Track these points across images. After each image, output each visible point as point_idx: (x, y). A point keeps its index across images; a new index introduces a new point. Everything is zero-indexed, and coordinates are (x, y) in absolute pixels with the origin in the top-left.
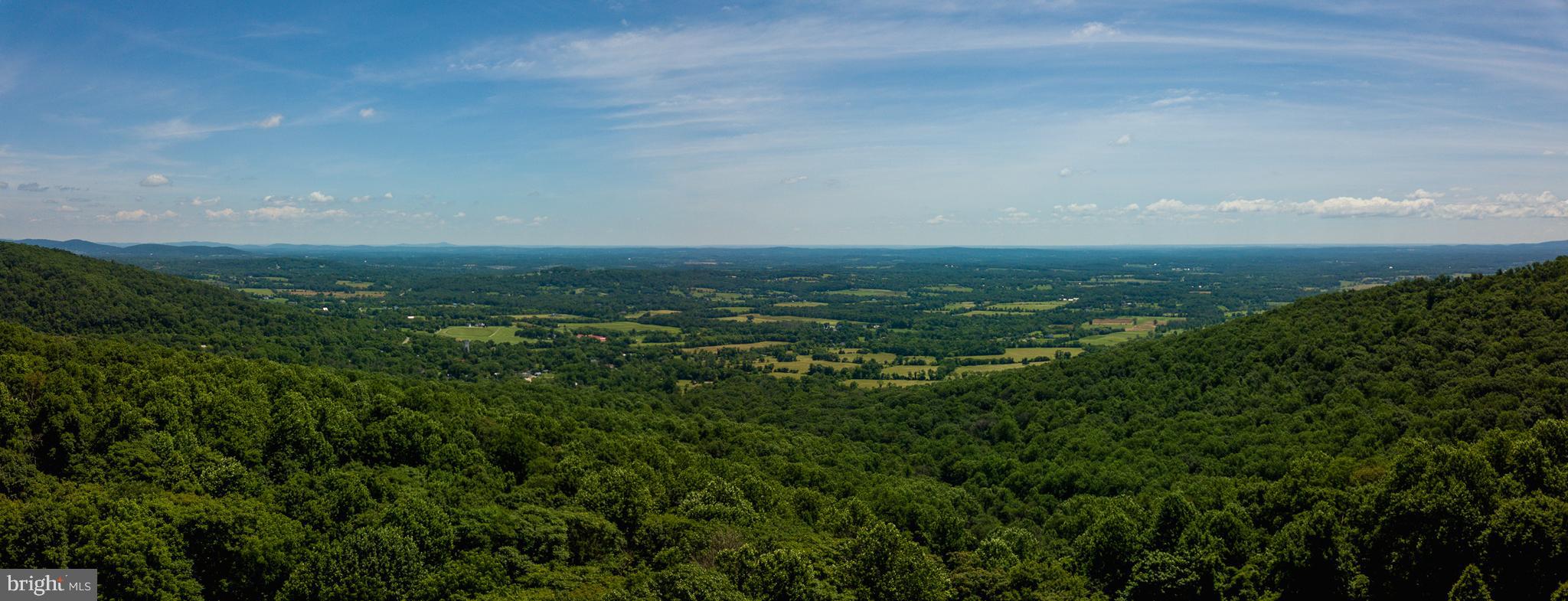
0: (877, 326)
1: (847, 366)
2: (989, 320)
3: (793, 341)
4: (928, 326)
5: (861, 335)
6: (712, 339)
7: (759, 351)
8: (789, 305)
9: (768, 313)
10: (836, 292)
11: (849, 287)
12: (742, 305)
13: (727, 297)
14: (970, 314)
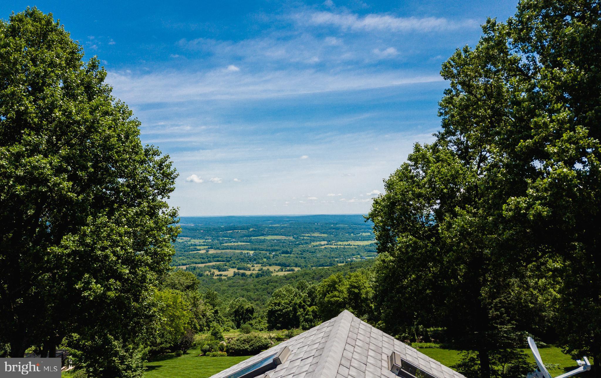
0: (274, 253)
1: (254, 272)
2: (332, 250)
3: (228, 261)
4: (300, 253)
5: (265, 258)
6: (184, 262)
7: (209, 267)
8: (230, 244)
9: (218, 248)
10: (256, 238)
11: (263, 235)
12: (204, 245)
13: (197, 241)
14: (323, 247)
